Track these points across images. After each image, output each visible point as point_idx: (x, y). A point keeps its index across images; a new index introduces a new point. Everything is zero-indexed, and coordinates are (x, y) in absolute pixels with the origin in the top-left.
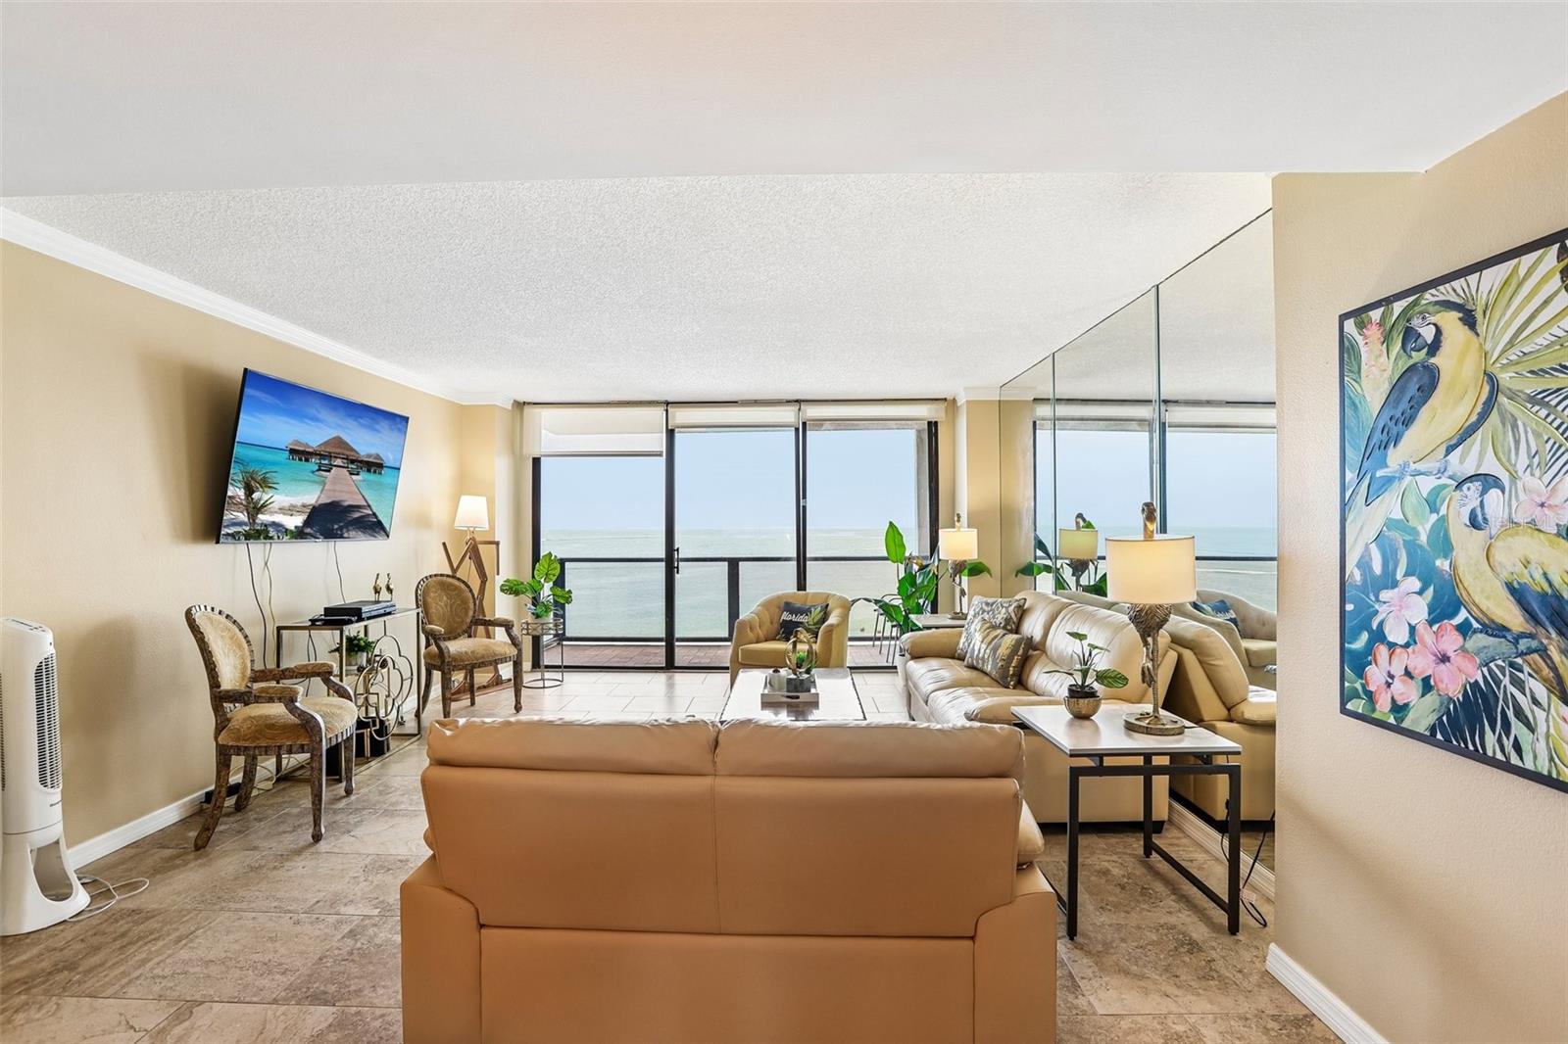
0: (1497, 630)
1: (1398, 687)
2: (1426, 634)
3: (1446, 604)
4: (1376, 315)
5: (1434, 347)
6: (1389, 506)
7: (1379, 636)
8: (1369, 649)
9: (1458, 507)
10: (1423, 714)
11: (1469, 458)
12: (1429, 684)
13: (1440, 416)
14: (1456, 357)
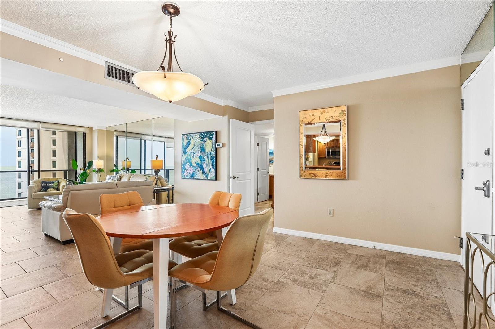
0: (194, 167)
1: (187, 174)
2: (189, 168)
3: (191, 165)
4: (185, 135)
5: (190, 140)
6: (186, 155)
7: (185, 169)
8: (184, 171)
9: (192, 155)
10: (189, 176)
11: (193, 151)
12: (189, 173)
13: (191, 147)
14: (192, 141)
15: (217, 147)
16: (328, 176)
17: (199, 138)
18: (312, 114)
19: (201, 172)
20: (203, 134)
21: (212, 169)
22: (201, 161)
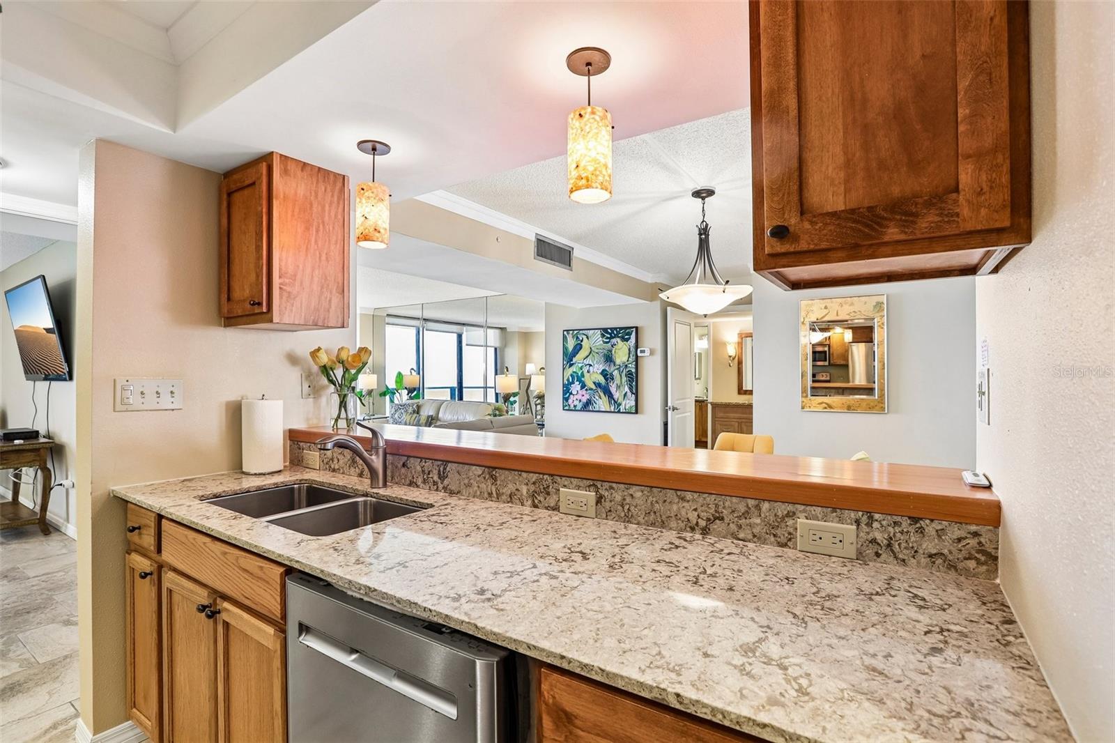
0: (591, 389)
1: (575, 402)
2: (580, 392)
3: (583, 386)
4: (571, 332)
5: (582, 341)
6: (574, 369)
7: (571, 393)
8: (569, 397)
9: (585, 370)
10: (579, 406)
11: (588, 361)
12: (580, 401)
13: (582, 354)
14: (585, 343)
15: (639, 354)
16: (852, 408)
17: (601, 339)
18: (824, 305)
19: (605, 399)
20: (609, 331)
21: (629, 394)
22: (606, 380)
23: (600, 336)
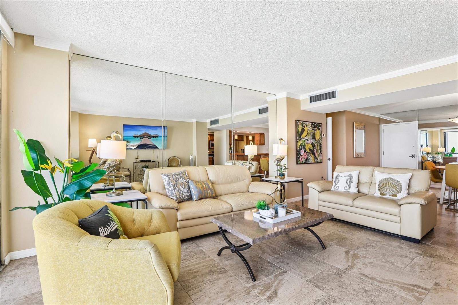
0: (308, 152)
1: (302, 159)
2: (304, 154)
3: (305, 151)
4: (300, 122)
5: (304, 127)
6: (301, 142)
7: (301, 155)
8: (299, 157)
9: (306, 142)
10: (304, 161)
11: (307, 138)
12: (304, 158)
13: (305, 134)
14: (306, 129)
17: (311, 127)
19: (313, 157)
20: (314, 124)
22: (313, 147)
23: (311, 126)
